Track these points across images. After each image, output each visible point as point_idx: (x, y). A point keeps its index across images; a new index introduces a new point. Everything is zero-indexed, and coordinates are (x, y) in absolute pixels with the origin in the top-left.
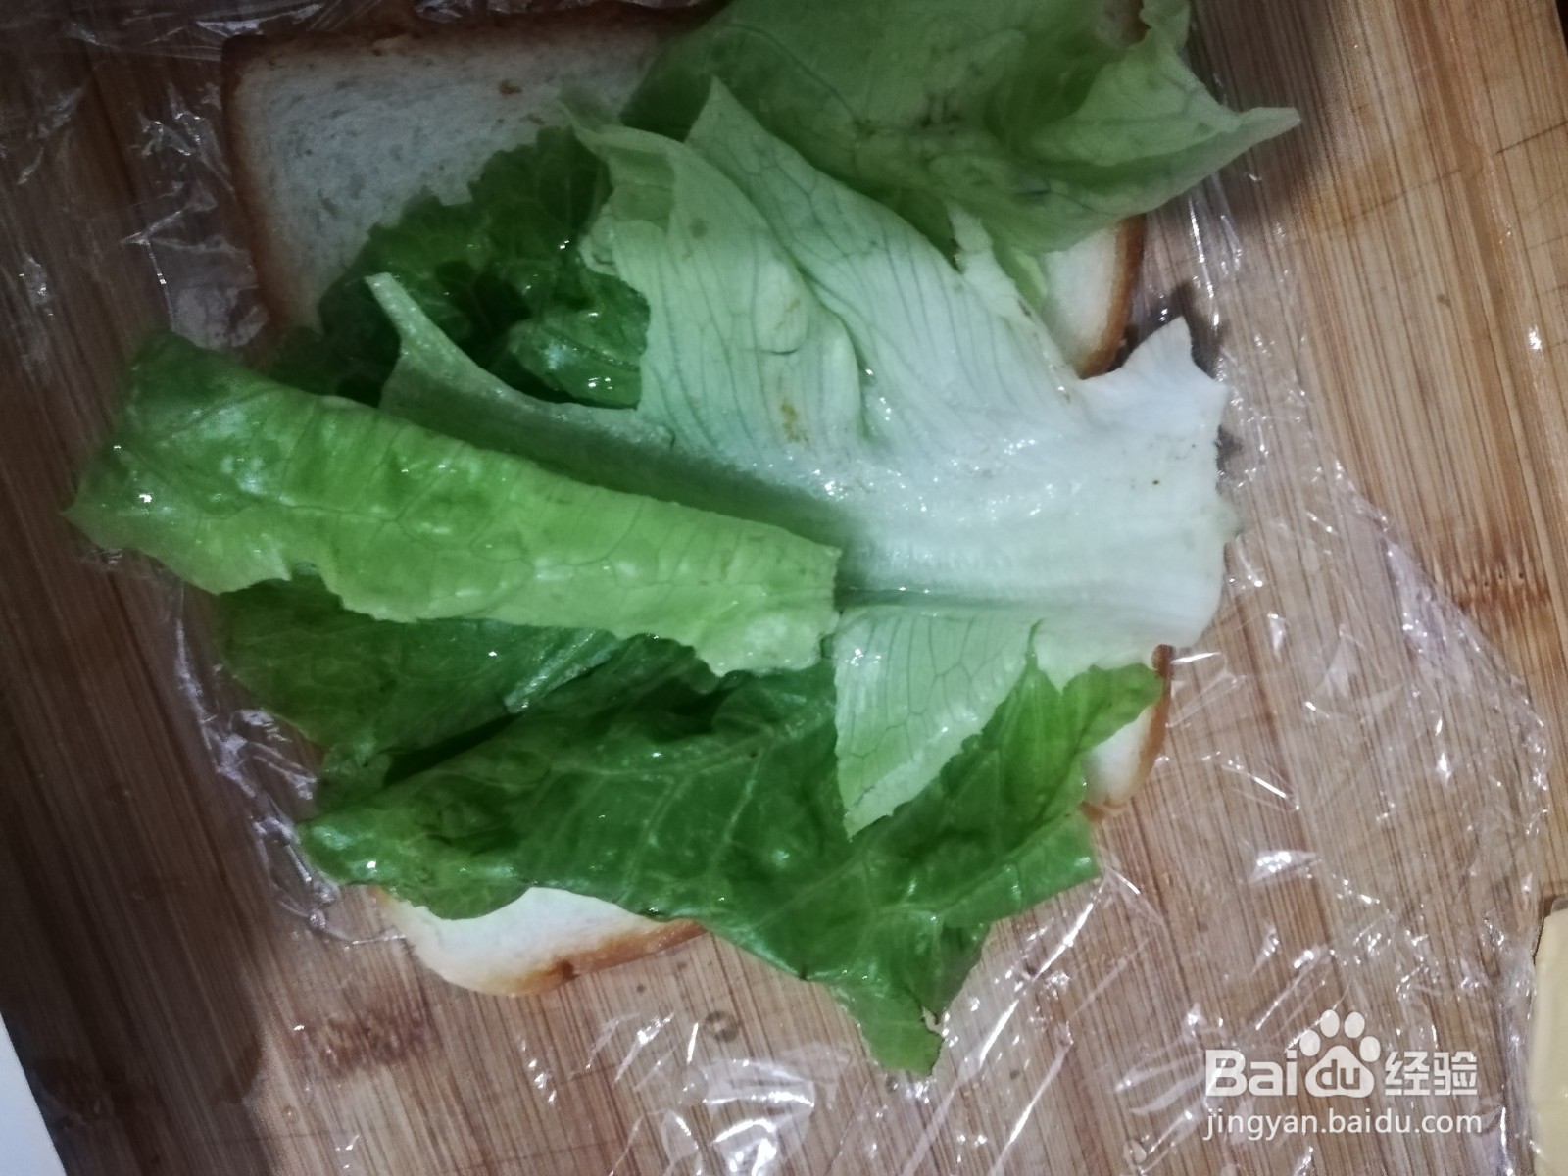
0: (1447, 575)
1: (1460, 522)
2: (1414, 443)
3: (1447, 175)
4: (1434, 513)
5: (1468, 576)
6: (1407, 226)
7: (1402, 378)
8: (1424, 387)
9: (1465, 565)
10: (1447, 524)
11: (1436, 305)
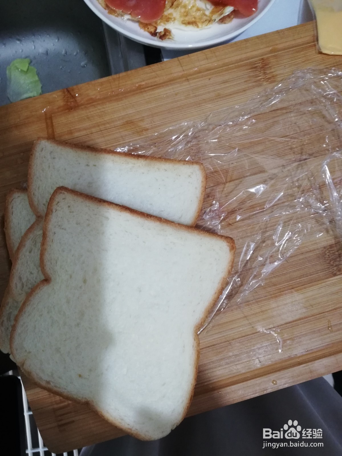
0: (259, 76)
1: (249, 75)
2: (235, 83)
3: (188, 79)
4: (248, 79)
5: (259, 73)
6: (196, 86)
7: (223, 86)
8: (225, 82)
9: (258, 73)
10: (250, 77)
11: (210, 81)
